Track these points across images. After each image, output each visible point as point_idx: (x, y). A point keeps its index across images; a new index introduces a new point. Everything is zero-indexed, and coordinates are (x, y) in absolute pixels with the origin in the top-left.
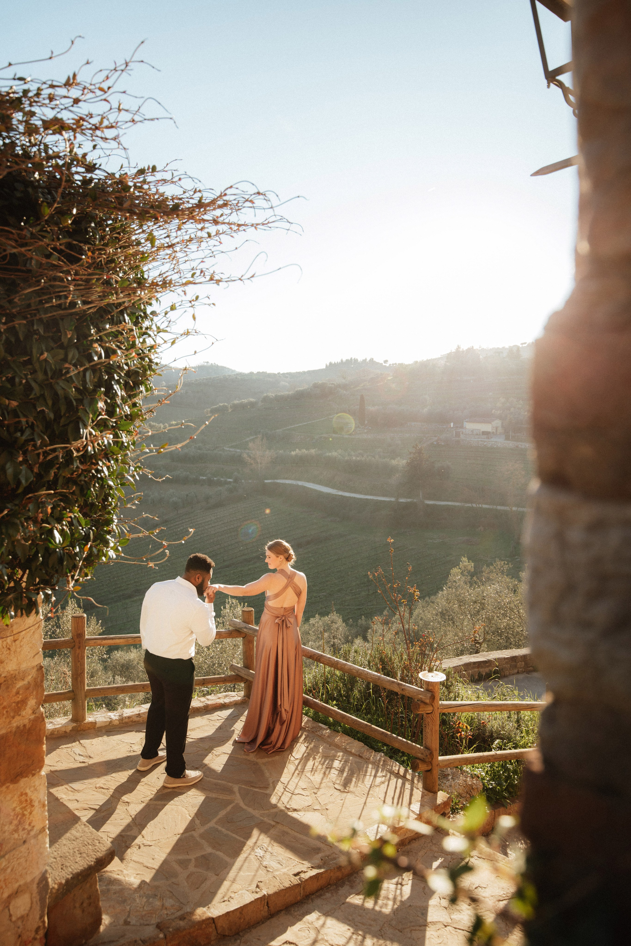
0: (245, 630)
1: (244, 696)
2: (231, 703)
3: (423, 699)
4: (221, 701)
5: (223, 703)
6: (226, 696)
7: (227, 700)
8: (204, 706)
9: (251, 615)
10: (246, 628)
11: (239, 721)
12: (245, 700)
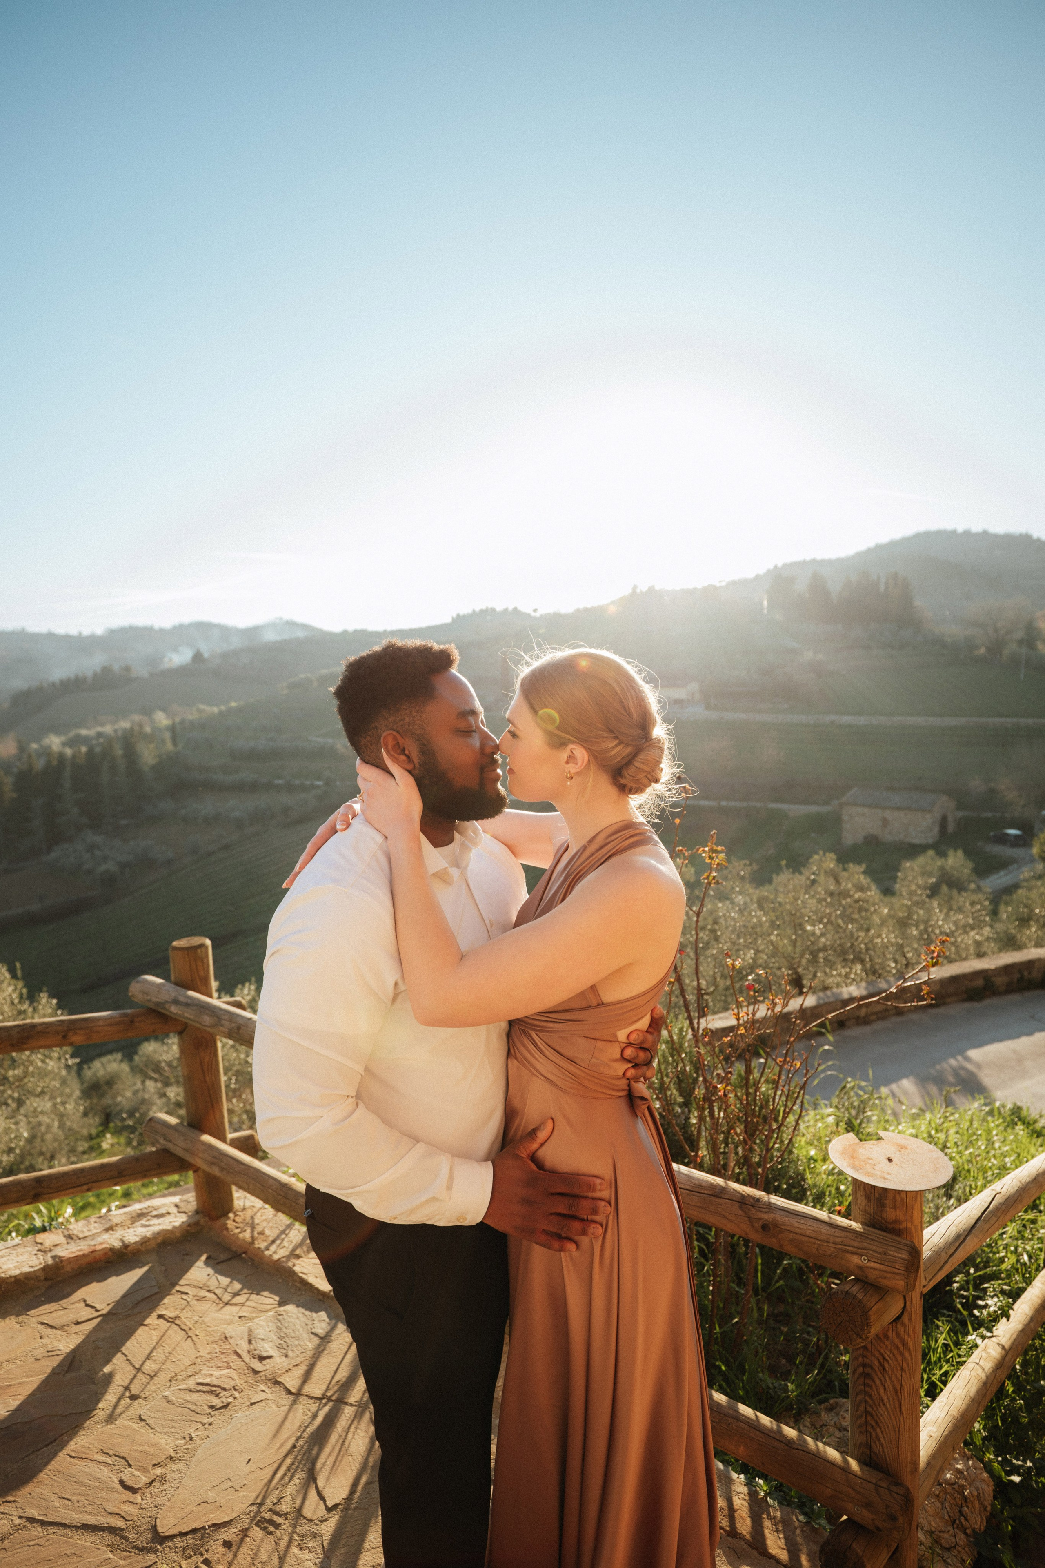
0: (174, 1009)
1: (197, 1212)
2: (145, 1241)
3: (872, 1276)
4: (113, 1240)
5: (117, 1244)
6: (141, 1215)
7: (133, 1235)
8: (44, 1269)
9: (204, 960)
10: (176, 1002)
11: (152, 1320)
12: (197, 1224)
